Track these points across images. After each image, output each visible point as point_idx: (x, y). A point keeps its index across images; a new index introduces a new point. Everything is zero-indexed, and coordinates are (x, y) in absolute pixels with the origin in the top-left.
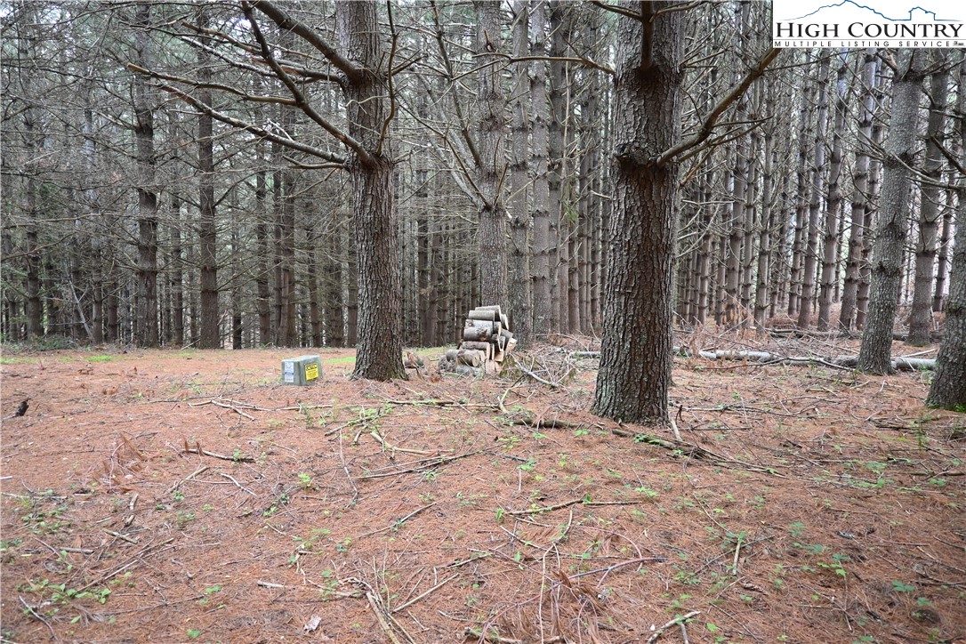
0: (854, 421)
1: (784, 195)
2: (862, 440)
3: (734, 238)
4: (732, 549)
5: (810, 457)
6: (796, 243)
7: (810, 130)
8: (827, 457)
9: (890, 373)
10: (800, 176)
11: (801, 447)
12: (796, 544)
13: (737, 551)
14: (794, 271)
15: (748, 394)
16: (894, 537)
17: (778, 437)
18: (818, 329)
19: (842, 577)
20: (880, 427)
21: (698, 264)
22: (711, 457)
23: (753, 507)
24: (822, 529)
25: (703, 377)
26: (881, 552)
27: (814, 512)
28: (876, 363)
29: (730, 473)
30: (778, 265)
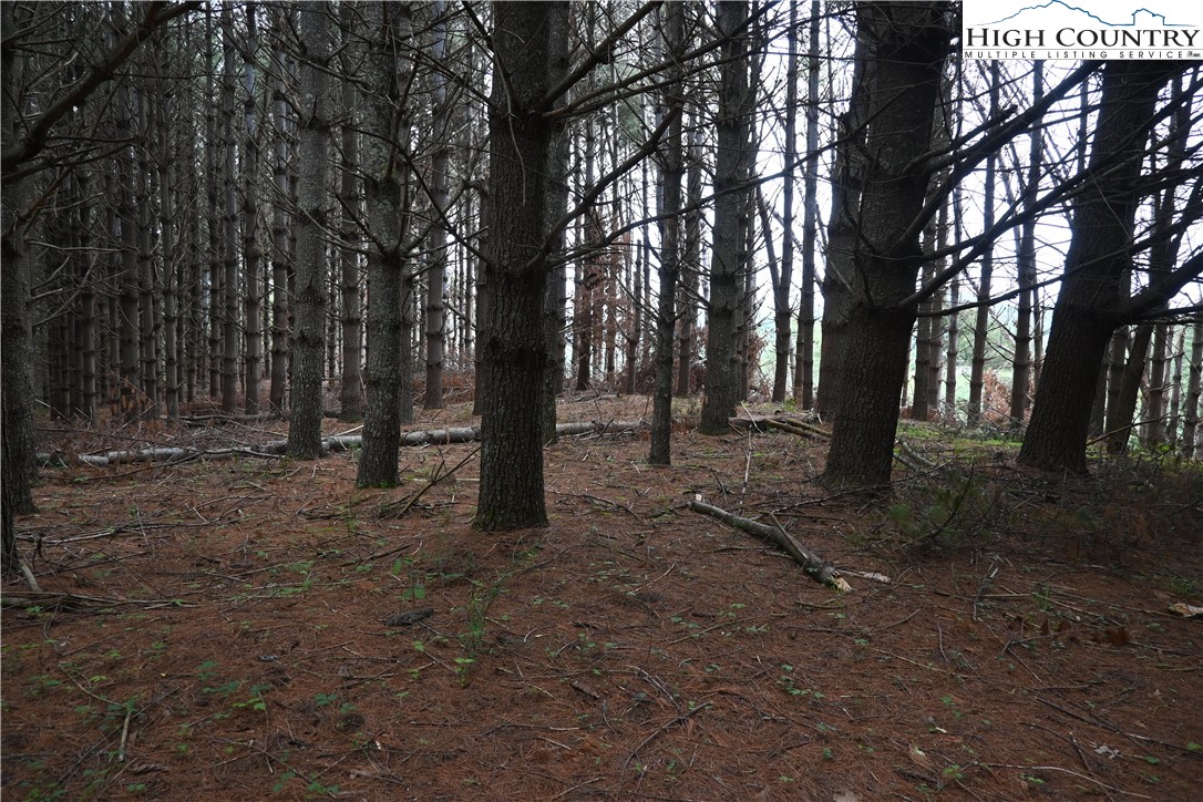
0: (283, 516)
1: (193, 247)
2: (291, 539)
3: (127, 299)
4: (118, 727)
5: (230, 572)
6: (213, 307)
7: (219, 170)
8: (250, 567)
9: (322, 456)
10: (212, 223)
11: (219, 562)
12: (206, 690)
13: (126, 727)
14: (213, 342)
15: (153, 505)
16: (319, 644)
17: (191, 555)
18: (247, 413)
19: (263, 711)
20: (311, 518)
21: (77, 335)
22: (89, 604)
23: (150, 658)
24: (239, 660)
25: (89, 493)
26: (306, 665)
27: (230, 641)
28: (306, 446)
29: (118, 621)
30: (193, 335)
